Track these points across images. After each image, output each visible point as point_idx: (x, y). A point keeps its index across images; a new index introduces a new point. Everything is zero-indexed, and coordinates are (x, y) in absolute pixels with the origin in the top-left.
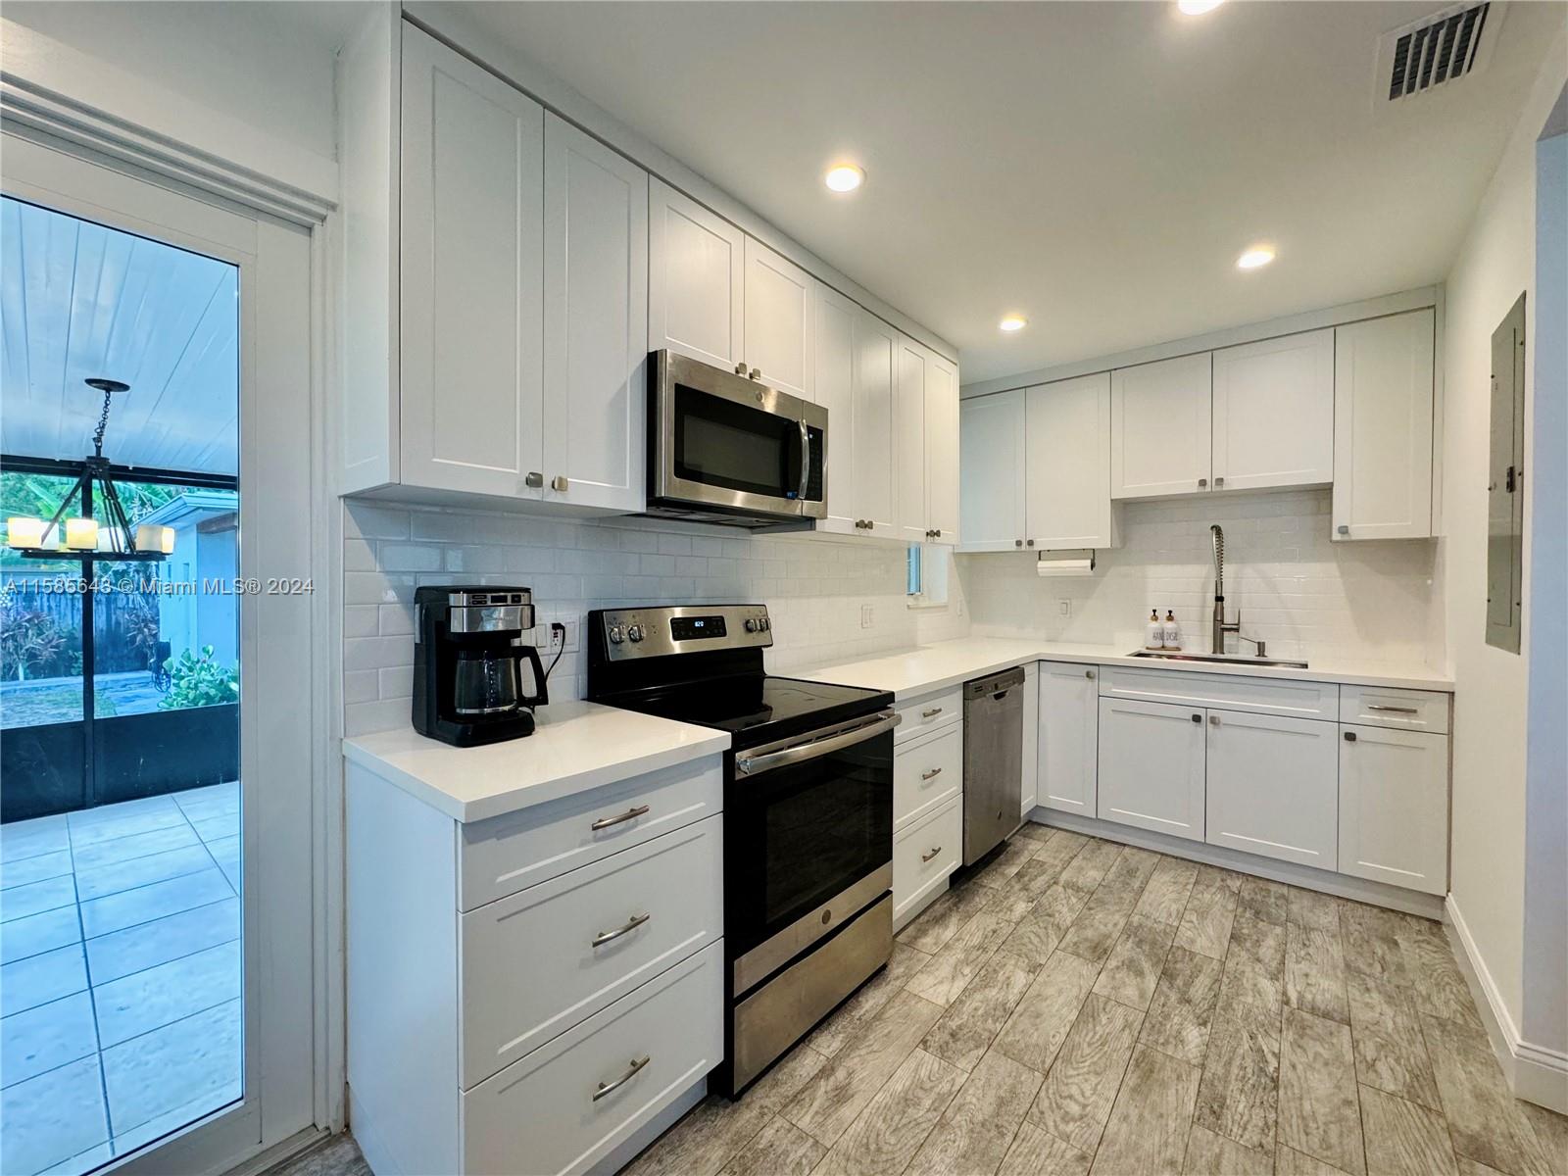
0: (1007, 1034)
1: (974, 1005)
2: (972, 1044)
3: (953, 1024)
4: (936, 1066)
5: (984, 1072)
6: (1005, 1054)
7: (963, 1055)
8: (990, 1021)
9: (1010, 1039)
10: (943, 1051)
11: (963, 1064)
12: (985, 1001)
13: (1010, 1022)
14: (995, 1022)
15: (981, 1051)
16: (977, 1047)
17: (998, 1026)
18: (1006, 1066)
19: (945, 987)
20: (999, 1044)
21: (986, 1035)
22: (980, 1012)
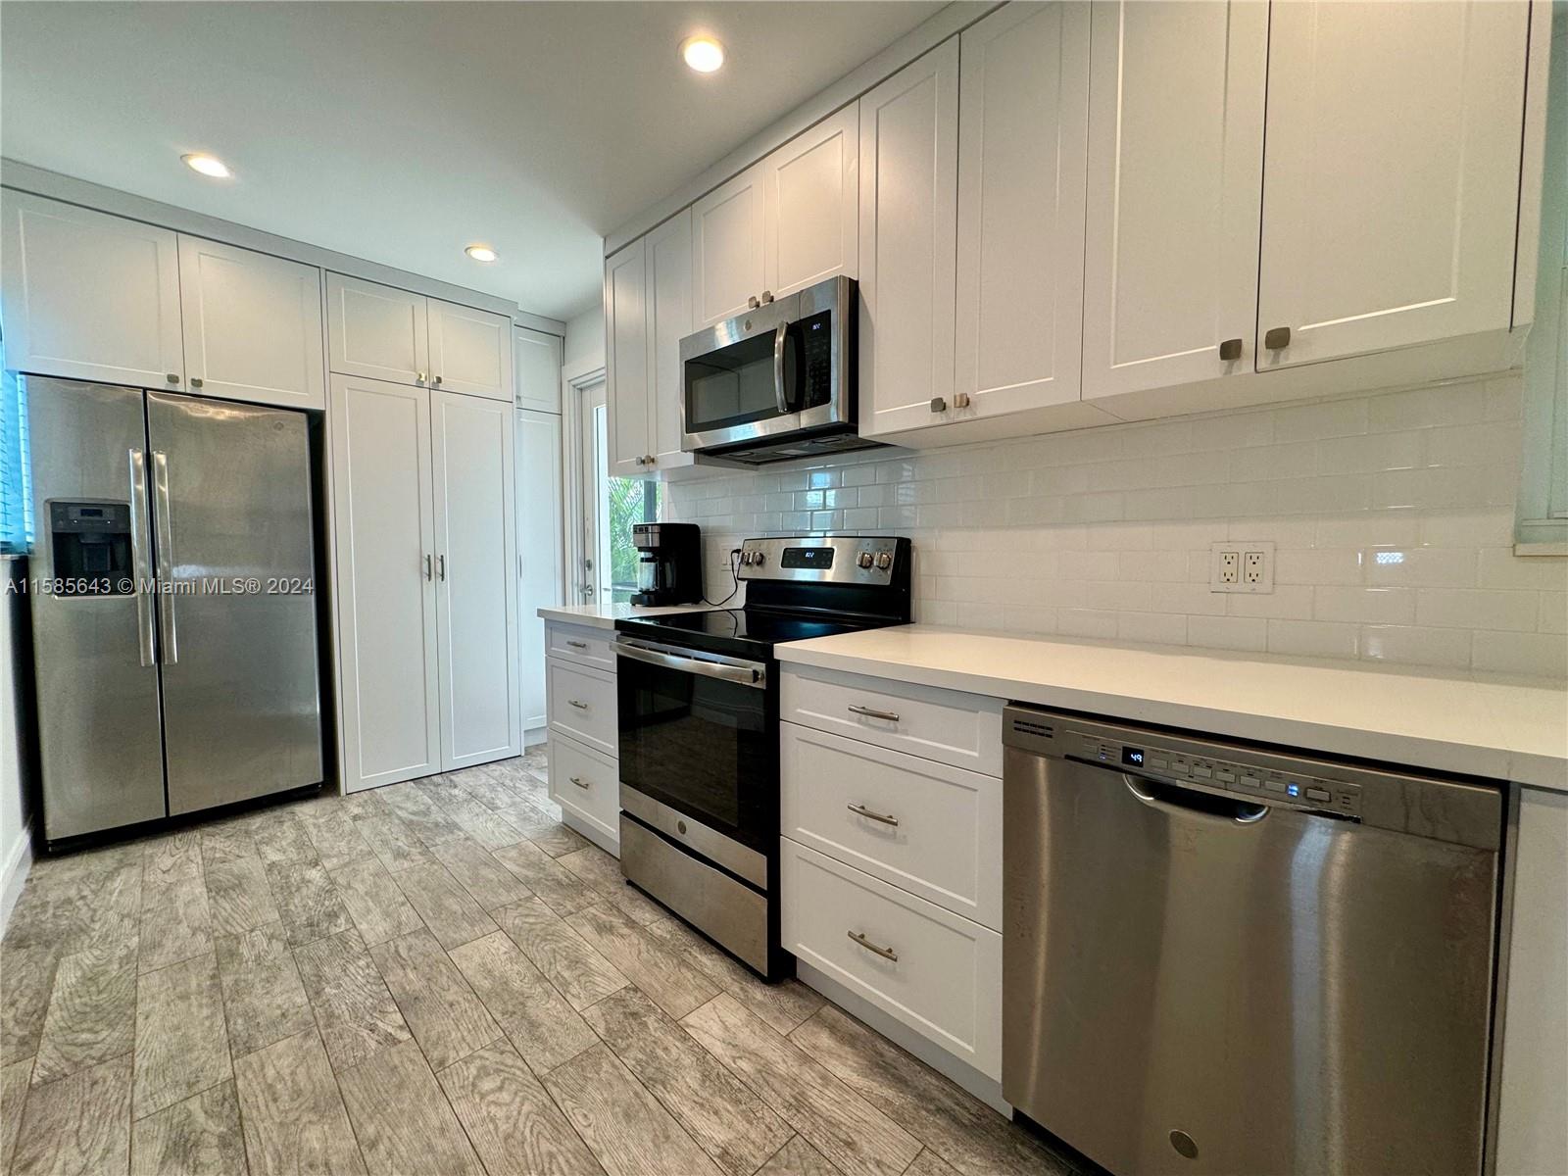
0: (614, 1066)
1: (674, 1051)
2: (614, 1026)
3: (651, 1021)
4: (600, 990)
5: (573, 1024)
6: (586, 1052)
7: (603, 1015)
8: (640, 1056)
9: (606, 1066)
10: (618, 1000)
11: (593, 1013)
12: (678, 1065)
13: (631, 1077)
14: (638, 1062)
15: (601, 1031)
16: (608, 1030)
17: (630, 1063)
18: (572, 1047)
19: (716, 1029)
20: (602, 1052)
21: (622, 1044)
22: (660, 1052)
